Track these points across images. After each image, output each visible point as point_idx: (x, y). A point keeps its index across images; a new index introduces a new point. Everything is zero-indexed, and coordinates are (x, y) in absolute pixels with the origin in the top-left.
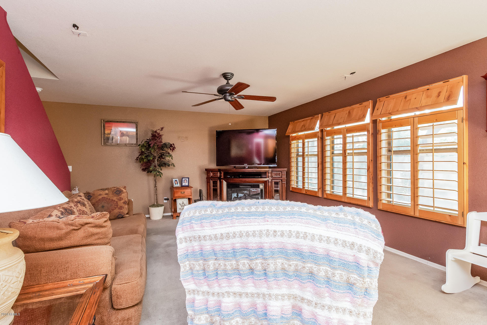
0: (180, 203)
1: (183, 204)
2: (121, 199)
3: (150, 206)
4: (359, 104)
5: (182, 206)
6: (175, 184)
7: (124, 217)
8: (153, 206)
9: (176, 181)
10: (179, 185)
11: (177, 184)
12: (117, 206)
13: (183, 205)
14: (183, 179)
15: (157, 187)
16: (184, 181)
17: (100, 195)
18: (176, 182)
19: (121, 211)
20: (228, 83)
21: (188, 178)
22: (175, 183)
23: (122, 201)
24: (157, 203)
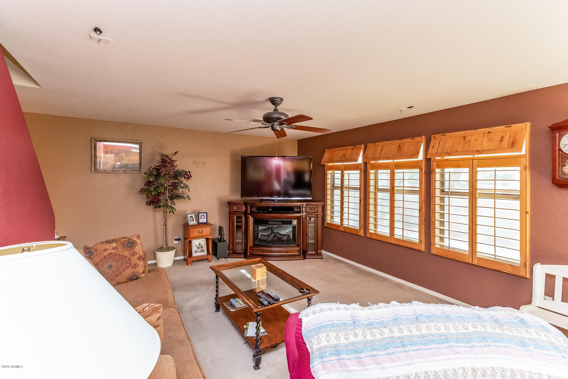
0: (196, 245)
1: (200, 245)
2: (134, 254)
3: (157, 250)
4: (411, 138)
5: (198, 248)
6: (190, 222)
7: (139, 278)
8: (161, 249)
9: (191, 217)
10: (195, 222)
11: (193, 221)
12: (130, 264)
13: (200, 246)
14: (200, 214)
15: (167, 225)
16: (201, 216)
17: (106, 250)
18: (192, 219)
19: (136, 270)
20: (276, 110)
21: (207, 213)
22: (191, 220)
23: (136, 257)
24: (166, 246)
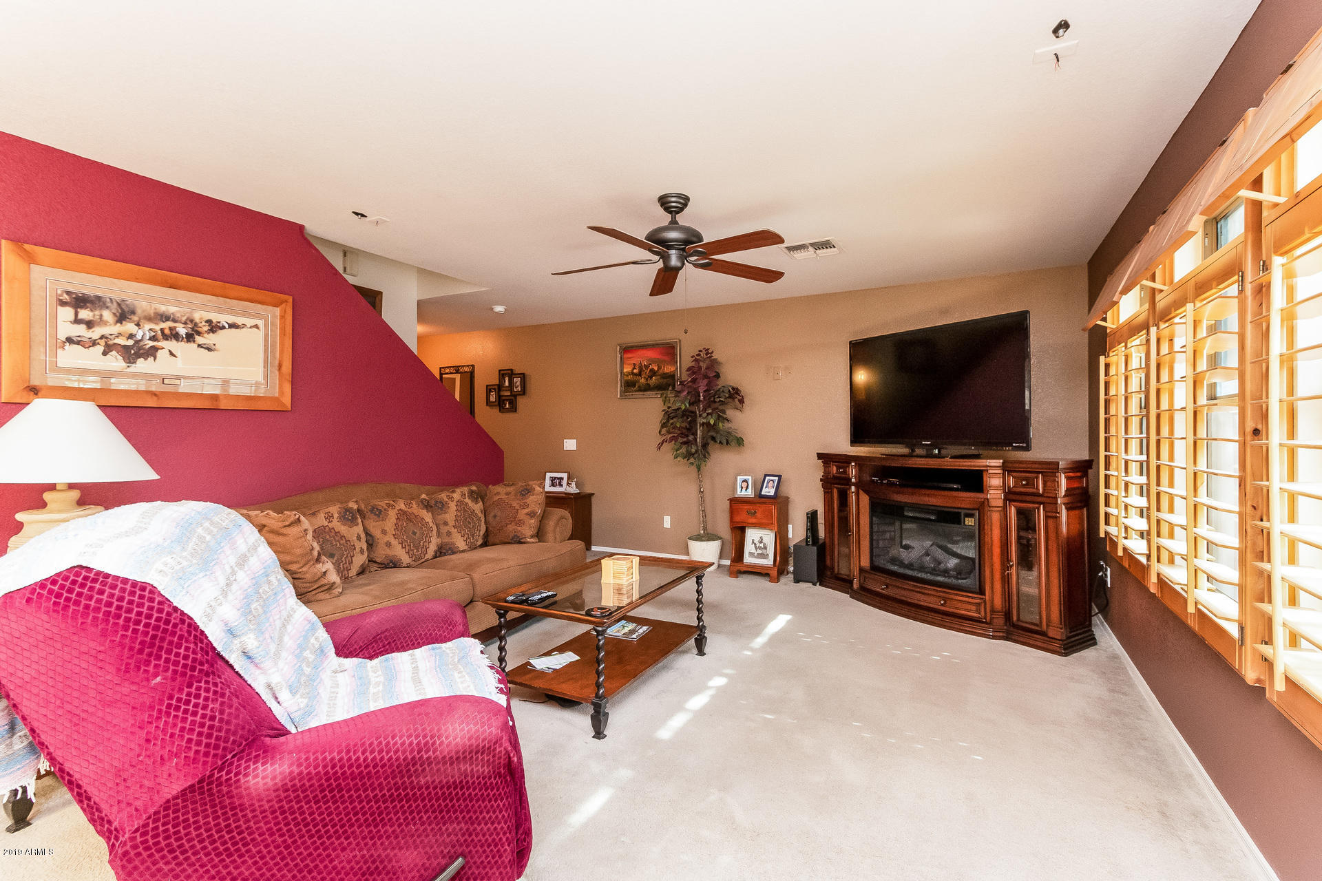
0: (753, 540)
1: (761, 542)
2: (525, 506)
3: (689, 538)
5: (756, 548)
6: (739, 490)
7: (524, 543)
8: (698, 538)
9: (745, 481)
10: (749, 493)
11: (746, 490)
12: (515, 518)
13: (762, 545)
14: (767, 478)
15: (702, 492)
16: (768, 482)
17: (498, 494)
18: (744, 485)
19: (519, 528)
20: (674, 222)
21: (780, 477)
22: (742, 488)
23: (526, 511)
24: (704, 530)
